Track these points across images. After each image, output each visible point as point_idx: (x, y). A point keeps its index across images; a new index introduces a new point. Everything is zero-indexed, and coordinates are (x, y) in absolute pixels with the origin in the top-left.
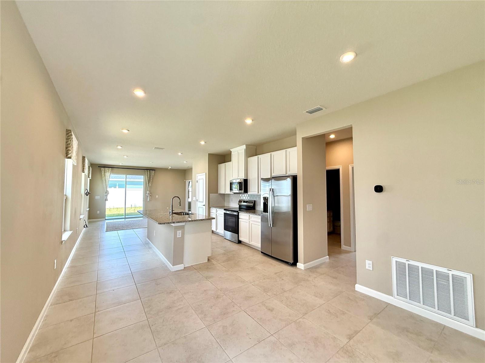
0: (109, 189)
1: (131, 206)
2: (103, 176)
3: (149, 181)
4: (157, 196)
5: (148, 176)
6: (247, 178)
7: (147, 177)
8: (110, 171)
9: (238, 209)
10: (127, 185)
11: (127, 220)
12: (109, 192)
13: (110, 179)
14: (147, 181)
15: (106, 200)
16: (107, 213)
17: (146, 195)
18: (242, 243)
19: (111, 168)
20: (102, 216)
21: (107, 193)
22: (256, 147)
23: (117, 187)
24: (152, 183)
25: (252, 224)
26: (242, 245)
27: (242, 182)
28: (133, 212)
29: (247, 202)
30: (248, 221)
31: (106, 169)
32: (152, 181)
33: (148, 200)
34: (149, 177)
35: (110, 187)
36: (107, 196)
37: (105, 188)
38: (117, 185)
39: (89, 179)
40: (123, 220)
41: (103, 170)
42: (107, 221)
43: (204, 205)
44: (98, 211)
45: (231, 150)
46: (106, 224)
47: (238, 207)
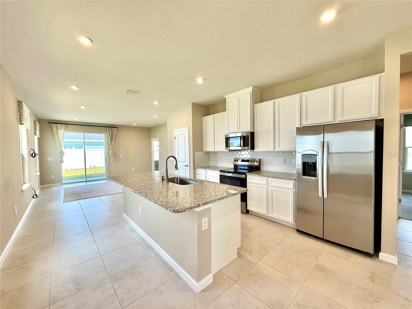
0: (63, 149)
1: (91, 167)
2: (55, 134)
3: (111, 140)
4: (121, 156)
5: (110, 134)
6: (254, 131)
7: (108, 135)
8: (63, 128)
9: (233, 169)
10: (86, 146)
11: (88, 183)
12: (64, 153)
13: (64, 140)
14: (109, 139)
15: (62, 161)
16: (64, 175)
17: (109, 155)
18: (250, 213)
19: (65, 124)
20: (59, 181)
21: (62, 153)
22: (261, 91)
23: (74, 148)
24: (115, 142)
25: (272, 190)
26: (250, 215)
27: (248, 136)
28: (93, 173)
29: (248, 161)
30: (265, 187)
31: (58, 125)
32: (115, 140)
33: (112, 160)
34: (111, 136)
35: (65, 148)
36: (62, 157)
37: (59, 148)
38: (74, 145)
39: (36, 138)
40: (84, 184)
41: (54, 127)
42: (64, 186)
43: (187, 166)
44: (52, 175)
45: (225, 96)
46: (63, 190)
47: (234, 167)
